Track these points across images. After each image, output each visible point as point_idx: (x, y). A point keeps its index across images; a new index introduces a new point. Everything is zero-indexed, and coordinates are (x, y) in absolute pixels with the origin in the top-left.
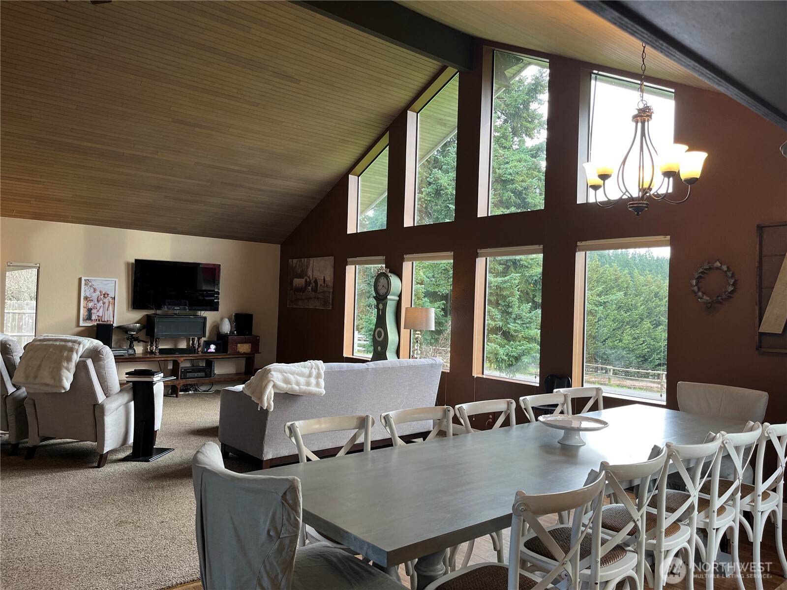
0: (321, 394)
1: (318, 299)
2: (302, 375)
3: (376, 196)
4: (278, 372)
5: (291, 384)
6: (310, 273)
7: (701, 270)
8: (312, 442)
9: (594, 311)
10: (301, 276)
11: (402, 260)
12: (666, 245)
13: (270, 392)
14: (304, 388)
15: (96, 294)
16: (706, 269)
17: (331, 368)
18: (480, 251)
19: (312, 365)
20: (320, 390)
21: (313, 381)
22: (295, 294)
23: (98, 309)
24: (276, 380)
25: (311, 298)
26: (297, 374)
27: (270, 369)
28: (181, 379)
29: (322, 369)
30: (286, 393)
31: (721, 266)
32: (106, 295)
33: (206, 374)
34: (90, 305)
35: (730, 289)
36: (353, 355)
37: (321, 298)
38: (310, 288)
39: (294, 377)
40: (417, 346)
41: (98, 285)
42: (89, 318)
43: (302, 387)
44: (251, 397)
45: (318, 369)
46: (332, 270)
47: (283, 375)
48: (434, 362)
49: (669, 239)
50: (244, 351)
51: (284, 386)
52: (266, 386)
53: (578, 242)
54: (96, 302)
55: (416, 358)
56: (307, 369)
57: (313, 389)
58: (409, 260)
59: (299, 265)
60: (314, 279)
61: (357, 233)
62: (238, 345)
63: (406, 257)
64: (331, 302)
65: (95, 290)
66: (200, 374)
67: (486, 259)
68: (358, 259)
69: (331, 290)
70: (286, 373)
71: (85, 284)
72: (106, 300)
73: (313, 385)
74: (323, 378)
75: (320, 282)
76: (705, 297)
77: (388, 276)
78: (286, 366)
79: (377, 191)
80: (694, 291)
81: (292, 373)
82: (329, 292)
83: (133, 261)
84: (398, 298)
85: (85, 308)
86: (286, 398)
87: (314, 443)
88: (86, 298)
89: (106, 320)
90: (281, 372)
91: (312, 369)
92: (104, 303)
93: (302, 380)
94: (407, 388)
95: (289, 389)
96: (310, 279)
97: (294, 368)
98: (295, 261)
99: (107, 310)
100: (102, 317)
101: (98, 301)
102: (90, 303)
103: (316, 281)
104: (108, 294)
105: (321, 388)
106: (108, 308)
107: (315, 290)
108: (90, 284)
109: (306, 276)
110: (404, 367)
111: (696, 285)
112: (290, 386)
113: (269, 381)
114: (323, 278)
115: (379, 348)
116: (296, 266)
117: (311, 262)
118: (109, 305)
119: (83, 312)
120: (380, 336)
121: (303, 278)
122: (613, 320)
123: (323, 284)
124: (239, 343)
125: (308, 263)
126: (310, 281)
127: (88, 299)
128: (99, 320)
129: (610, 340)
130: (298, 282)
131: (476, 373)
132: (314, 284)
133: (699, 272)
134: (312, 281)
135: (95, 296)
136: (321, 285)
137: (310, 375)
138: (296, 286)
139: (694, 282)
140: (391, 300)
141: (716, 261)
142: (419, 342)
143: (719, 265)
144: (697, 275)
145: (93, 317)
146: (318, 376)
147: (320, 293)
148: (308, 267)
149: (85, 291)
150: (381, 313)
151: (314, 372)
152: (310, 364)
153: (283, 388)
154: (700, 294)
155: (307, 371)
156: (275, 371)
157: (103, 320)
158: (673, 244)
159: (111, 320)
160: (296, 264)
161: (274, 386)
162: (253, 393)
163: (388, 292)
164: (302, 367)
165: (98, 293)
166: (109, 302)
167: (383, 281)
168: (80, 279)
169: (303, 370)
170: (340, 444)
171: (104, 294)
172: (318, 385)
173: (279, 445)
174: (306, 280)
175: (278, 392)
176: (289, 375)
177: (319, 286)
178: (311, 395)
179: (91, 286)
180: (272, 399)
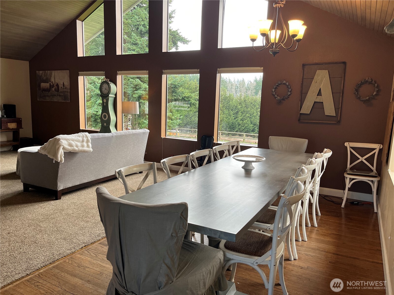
0: (91, 151)
1: (60, 96)
2: (78, 141)
3: (92, 35)
4: (65, 140)
5: (73, 147)
6: (53, 80)
7: (277, 84)
8: (84, 178)
9: (195, 104)
10: (46, 81)
11: (116, 74)
12: (261, 72)
13: (61, 152)
14: (81, 148)
16: (279, 84)
17: (94, 137)
18: (164, 71)
19: (83, 135)
20: (90, 149)
21: (85, 144)
22: (43, 93)
24: (64, 145)
26: (76, 141)
27: (59, 138)
29: (89, 137)
30: (70, 152)
31: (286, 83)
35: (289, 93)
36: (85, 128)
37: (63, 95)
38: (53, 89)
39: (75, 143)
40: (130, 123)
43: (79, 148)
44: (47, 155)
45: (87, 137)
46: (69, 78)
47: (67, 142)
48: (145, 131)
49: (263, 69)
50: (12, 127)
51: (70, 148)
52: (58, 149)
53: (218, 69)
55: (129, 129)
56: (80, 137)
57: (86, 148)
58: (120, 74)
59: (44, 75)
61: (83, 57)
62: (8, 124)
63: (119, 72)
64: (69, 97)
67: (167, 75)
68: (85, 72)
69: (69, 91)
70: (69, 140)
73: (85, 146)
74: (90, 142)
75: (61, 86)
76: (278, 97)
77: (109, 83)
78: (68, 136)
79: (93, 32)
80: (273, 95)
81: (73, 140)
82: (68, 92)
84: (114, 96)
86: (70, 154)
87: (86, 178)
90: (66, 140)
91: (83, 137)
93: (79, 144)
94: (132, 146)
95: (72, 149)
96: (53, 83)
97: (73, 138)
98: (41, 72)
105: (90, 148)
109: (50, 81)
110: (131, 134)
111: (274, 91)
112: (73, 148)
113: (60, 146)
114: (62, 83)
115: (105, 124)
116: (42, 75)
117: (53, 73)
120: (105, 118)
121: (48, 83)
122: (195, 108)
123: (63, 87)
125: (51, 74)
126: (53, 85)
129: (193, 118)
130: (44, 85)
131: (163, 136)
132: (56, 87)
133: (276, 85)
134: (55, 85)
136: (61, 88)
137: (83, 141)
138: (42, 87)
139: (274, 90)
140: (111, 97)
141: (284, 81)
142: (130, 120)
143: (285, 82)
144: (275, 87)
146: (88, 141)
147: (61, 92)
148: (51, 76)
150: (105, 105)
151: (85, 139)
152: (82, 134)
153: (69, 149)
154: (276, 96)
155: (81, 139)
156: (63, 139)
158: (264, 71)
161: (64, 148)
162: (49, 153)
163: (109, 92)
164: (77, 137)
167: (105, 86)
169: (79, 138)
170: (99, 178)
172: (88, 146)
173: (67, 181)
174: (50, 84)
175: (65, 151)
176: (72, 141)
177: (60, 88)
178: (84, 152)
180: (63, 156)
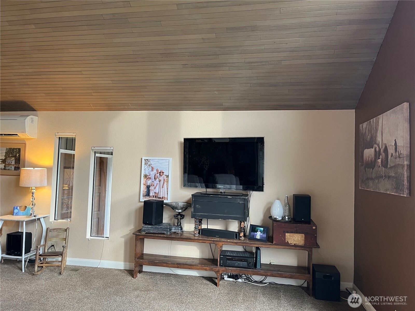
6: (379, 139)
10: (370, 144)
15: (153, 172)
23: (155, 186)
25: (381, 177)
28: (220, 265)
32: (161, 173)
33: (248, 265)
34: (149, 182)
37: (393, 177)
41: (155, 164)
42: (148, 194)
50: (295, 243)
54: (154, 180)
59: (368, 130)
60: (383, 147)
62: (287, 234)
64: (406, 182)
65: (153, 169)
66: (241, 264)
69: (406, 163)
71: (145, 164)
72: (161, 178)
75: (391, 150)
82: (404, 167)
83: (183, 141)
85: (145, 185)
88: (146, 176)
89: (161, 197)
92: (160, 181)
96: (379, 147)
98: (365, 125)
99: (163, 187)
100: (158, 193)
101: (155, 178)
102: (149, 180)
103: (386, 150)
104: (163, 173)
106: (163, 185)
107: (385, 164)
108: (149, 163)
114: (393, 143)
116: (366, 132)
117: (380, 122)
118: (164, 183)
119: (143, 189)
124: (288, 232)
125: (377, 123)
127: (147, 177)
128: (156, 197)
130: (369, 153)
132: (383, 154)
134: (382, 151)
135: (152, 174)
136: (392, 155)
138: (366, 158)
145: (151, 194)
148: (377, 130)
149: (145, 170)
157: (159, 197)
159: (166, 197)
160: (366, 128)
165: (155, 171)
166: (164, 180)
168: (142, 159)
171: (160, 173)
177: (390, 157)
179: (149, 165)
